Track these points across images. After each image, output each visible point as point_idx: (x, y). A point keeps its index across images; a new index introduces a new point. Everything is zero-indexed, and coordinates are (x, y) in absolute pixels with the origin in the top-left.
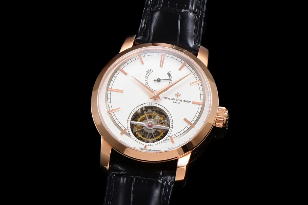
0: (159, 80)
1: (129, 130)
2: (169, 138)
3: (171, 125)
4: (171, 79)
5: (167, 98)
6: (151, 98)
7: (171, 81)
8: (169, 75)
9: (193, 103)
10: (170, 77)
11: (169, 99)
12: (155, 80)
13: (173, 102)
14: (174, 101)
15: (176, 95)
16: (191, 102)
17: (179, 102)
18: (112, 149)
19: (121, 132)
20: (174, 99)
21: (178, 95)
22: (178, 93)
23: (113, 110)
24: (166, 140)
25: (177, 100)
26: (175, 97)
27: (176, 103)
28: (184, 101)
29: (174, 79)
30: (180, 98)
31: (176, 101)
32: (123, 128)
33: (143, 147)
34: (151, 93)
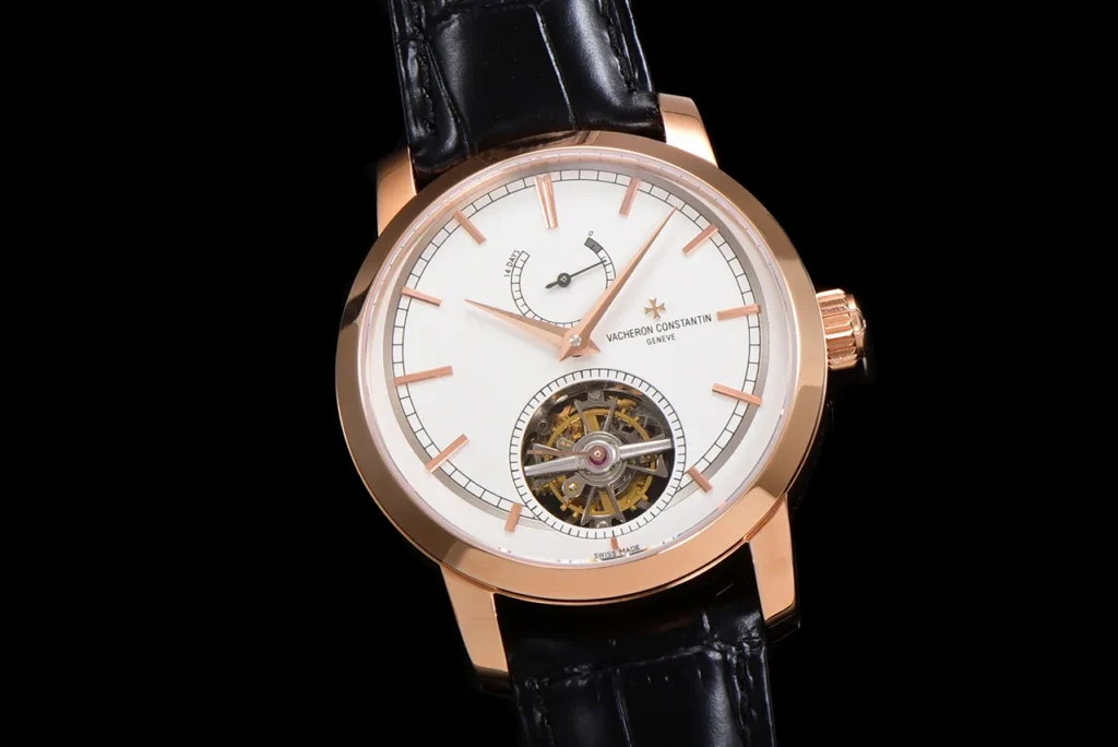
0: (564, 281)
1: (531, 505)
2: (687, 479)
3: (673, 427)
4: (607, 258)
5: (622, 335)
6: (565, 358)
7: (609, 268)
8: (593, 245)
9: (723, 316)
10: (602, 254)
11: (629, 334)
12: (549, 286)
13: (649, 342)
14: (650, 336)
15: (648, 310)
16: (714, 317)
17: (670, 332)
18: (495, 595)
19: (504, 523)
20: (649, 330)
21: (655, 309)
22: (653, 302)
23: (443, 454)
24: (678, 489)
25: (660, 328)
26: (650, 321)
27: (659, 340)
28: (688, 323)
29: (620, 253)
30: (666, 318)
31: (656, 334)
32: (507, 506)
33: (606, 547)
34: (555, 337)
